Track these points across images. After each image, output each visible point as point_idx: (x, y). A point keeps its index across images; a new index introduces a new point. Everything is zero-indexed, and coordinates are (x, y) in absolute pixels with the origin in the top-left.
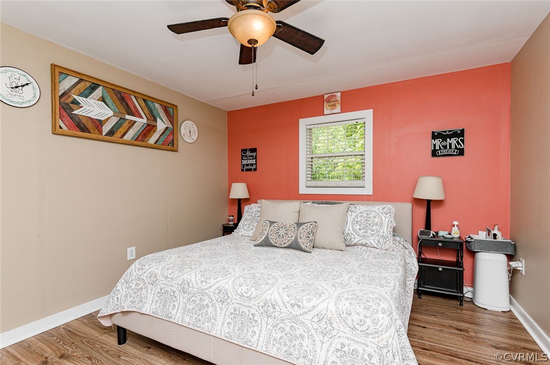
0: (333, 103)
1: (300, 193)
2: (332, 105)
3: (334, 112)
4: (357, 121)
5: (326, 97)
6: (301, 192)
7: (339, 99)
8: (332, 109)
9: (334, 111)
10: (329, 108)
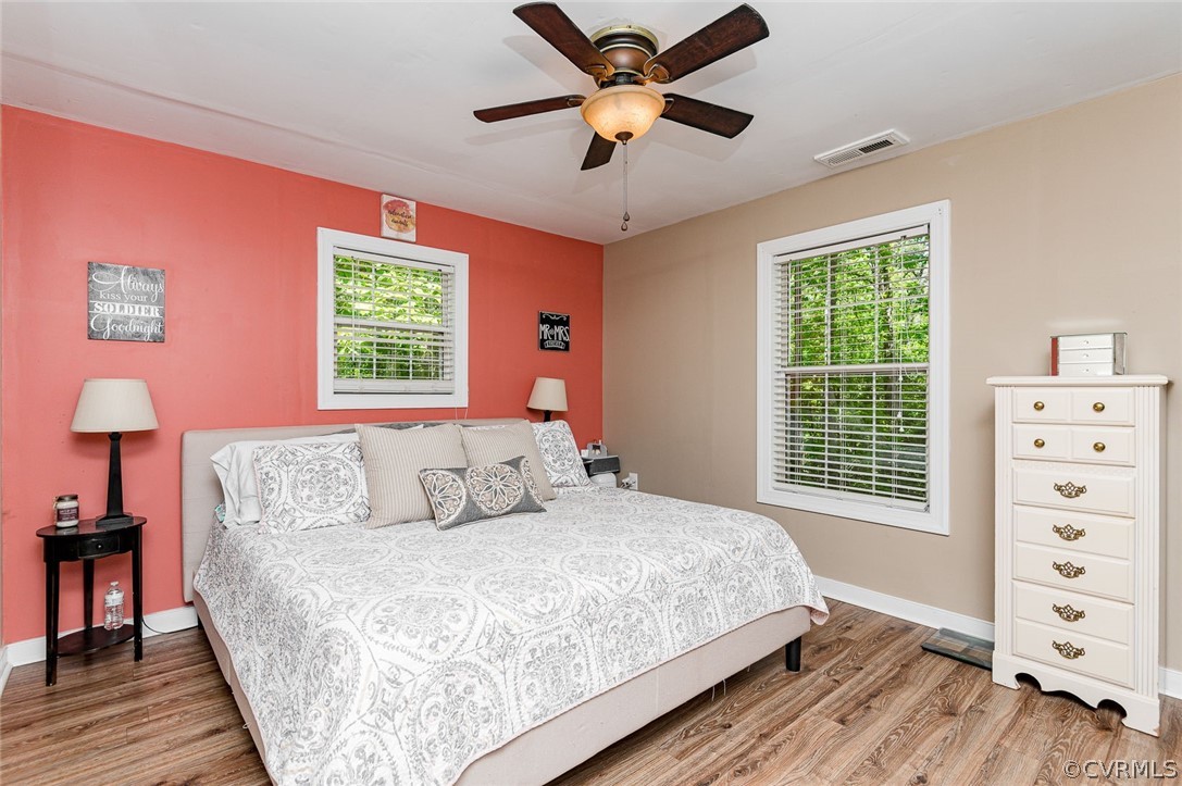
0: (403, 220)
1: (319, 408)
2: (401, 223)
3: (403, 238)
4: (440, 267)
5: (386, 199)
6: (322, 406)
7: (413, 213)
8: (400, 230)
9: (404, 236)
10: (394, 226)
